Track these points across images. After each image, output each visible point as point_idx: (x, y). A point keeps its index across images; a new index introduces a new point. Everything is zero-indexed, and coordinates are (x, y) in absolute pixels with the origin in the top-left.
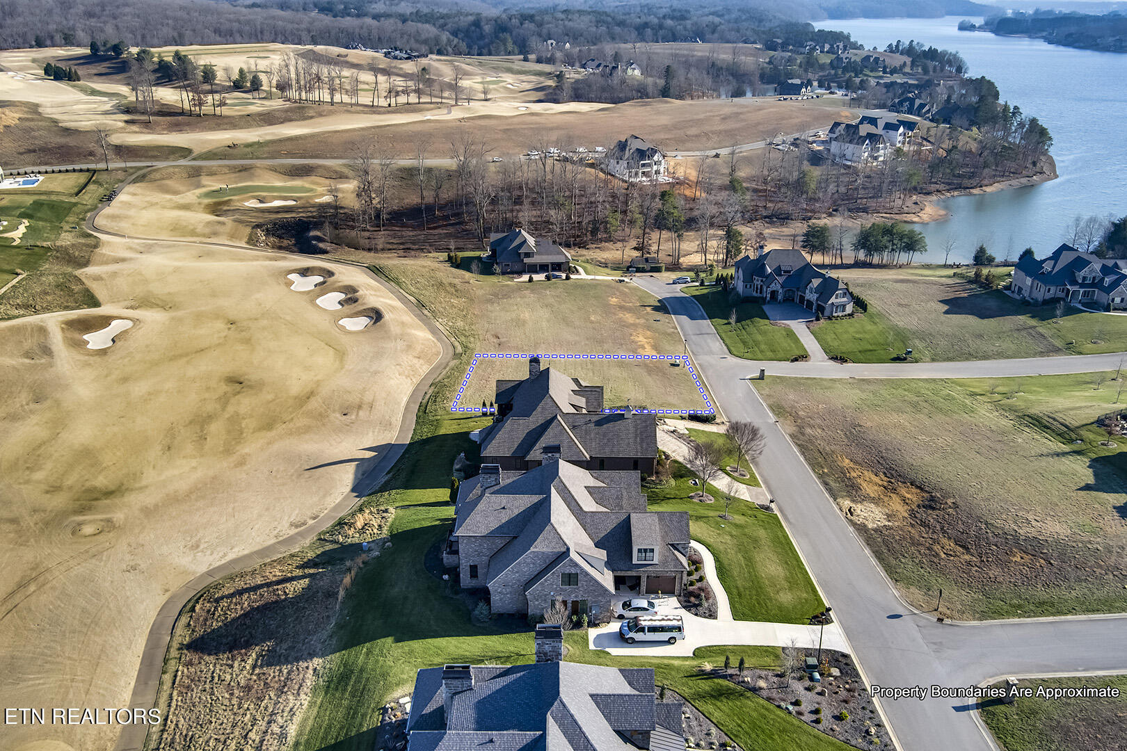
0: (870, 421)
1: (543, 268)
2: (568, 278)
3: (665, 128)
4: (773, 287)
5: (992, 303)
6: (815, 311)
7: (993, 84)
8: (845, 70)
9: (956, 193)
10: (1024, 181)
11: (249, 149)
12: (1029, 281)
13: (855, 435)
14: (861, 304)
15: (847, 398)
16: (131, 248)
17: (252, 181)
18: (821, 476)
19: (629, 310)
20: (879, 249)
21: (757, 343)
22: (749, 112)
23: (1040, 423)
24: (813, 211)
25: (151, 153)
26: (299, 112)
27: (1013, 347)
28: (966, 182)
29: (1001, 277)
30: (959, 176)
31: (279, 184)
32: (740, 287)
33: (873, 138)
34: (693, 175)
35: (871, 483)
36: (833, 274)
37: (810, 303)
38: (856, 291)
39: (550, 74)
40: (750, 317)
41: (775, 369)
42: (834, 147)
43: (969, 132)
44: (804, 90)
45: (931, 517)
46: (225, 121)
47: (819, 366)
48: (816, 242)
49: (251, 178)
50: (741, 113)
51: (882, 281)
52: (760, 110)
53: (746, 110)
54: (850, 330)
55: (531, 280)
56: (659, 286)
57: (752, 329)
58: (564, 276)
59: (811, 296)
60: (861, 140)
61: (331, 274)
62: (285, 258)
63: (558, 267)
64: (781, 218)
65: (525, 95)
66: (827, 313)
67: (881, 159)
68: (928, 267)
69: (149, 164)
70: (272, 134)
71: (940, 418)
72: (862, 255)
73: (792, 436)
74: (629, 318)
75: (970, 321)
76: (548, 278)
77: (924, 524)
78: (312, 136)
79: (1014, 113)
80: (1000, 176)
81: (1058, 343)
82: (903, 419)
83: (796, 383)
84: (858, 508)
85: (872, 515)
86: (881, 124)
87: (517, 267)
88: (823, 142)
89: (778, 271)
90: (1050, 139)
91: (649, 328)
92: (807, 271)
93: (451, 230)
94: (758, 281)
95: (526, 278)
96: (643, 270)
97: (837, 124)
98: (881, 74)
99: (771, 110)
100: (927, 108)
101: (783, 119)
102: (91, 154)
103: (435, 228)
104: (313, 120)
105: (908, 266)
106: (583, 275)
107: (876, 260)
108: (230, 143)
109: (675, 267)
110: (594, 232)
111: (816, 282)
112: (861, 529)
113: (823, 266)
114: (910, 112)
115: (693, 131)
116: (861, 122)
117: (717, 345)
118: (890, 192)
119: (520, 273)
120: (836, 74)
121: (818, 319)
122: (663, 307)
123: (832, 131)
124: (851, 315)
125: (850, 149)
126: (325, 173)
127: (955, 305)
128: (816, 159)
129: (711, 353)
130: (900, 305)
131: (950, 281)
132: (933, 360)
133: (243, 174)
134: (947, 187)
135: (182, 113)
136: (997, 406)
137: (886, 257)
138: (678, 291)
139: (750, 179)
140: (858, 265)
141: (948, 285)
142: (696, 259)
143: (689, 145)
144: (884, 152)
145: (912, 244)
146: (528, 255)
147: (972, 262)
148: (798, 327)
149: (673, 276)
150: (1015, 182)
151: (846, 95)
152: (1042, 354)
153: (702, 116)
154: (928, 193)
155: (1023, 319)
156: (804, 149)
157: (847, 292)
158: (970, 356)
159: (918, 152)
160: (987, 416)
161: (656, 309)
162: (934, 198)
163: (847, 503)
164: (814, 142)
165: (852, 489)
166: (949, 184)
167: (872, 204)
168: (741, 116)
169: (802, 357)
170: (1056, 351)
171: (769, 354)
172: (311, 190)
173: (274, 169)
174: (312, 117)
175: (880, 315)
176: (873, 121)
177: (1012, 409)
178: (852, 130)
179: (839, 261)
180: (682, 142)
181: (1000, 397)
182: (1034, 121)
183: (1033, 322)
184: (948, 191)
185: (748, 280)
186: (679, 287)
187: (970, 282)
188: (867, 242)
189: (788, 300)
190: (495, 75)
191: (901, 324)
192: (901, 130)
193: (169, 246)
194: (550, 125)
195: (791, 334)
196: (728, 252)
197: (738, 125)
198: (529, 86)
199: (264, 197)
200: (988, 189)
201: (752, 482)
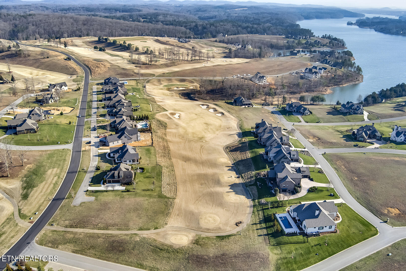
0: (311, 131)
1: (247, 105)
2: (252, 107)
3: (264, 69)
4: (294, 109)
5: (336, 113)
6: (302, 114)
7: (351, 52)
8: (309, 45)
9: (336, 86)
10: (354, 83)
11: (168, 75)
12: (343, 108)
13: (309, 132)
14: (311, 113)
15: (308, 128)
16: (160, 99)
17: (172, 83)
18: (304, 137)
19: (267, 113)
20: (316, 101)
21: (292, 119)
22: (284, 64)
23: (338, 131)
24: (301, 91)
25: (146, 75)
26: (173, 63)
27: (338, 120)
28: (339, 84)
29: (339, 108)
30: (337, 82)
31: (179, 84)
32: (288, 109)
33: (316, 73)
34: (273, 82)
35: (311, 137)
36: (306, 107)
37: (301, 112)
38: (310, 110)
39: (226, 47)
40: (290, 115)
41: (295, 124)
42: (306, 74)
43: (341, 69)
44: (298, 54)
45: (319, 140)
46: (157, 66)
47: (303, 123)
48: (302, 99)
49: (172, 82)
50: (282, 64)
51: (315, 108)
52: (287, 63)
53: (283, 63)
54: (309, 117)
55: (245, 107)
56: (270, 108)
57: (290, 117)
58: (251, 106)
59: (302, 111)
60: (313, 73)
61: (209, 105)
62: (194, 102)
63: (249, 104)
64: (293, 93)
65: (221, 55)
66: (305, 114)
67: (317, 78)
68: (326, 105)
69: (148, 78)
70: (171, 70)
71: (323, 130)
72: (312, 102)
73: (300, 132)
74: (267, 115)
75: (331, 116)
76: (248, 107)
77: (318, 141)
78: (181, 71)
79: (354, 64)
80: (347, 82)
81: (346, 120)
82: (317, 130)
83: (299, 126)
84: (309, 140)
85: (311, 140)
86: (318, 68)
87: (241, 104)
88: (304, 73)
89: (295, 106)
90: (362, 71)
91: (271, 117)
92: (301, 106)
93: (220, 95)
94: (291, 108)
95: (244, 106)
96: (266, 105)
97: (307, 69)
98: (320, 46)
99: (290, 63)
100: (331, 62)
101: (293, 66)
102: (133, 75)
103: (216, 95)
104: (177, 66)
105: (322, 105)
106: (255, 106)
107: (315, 103)
108: (163, 73)
109: (272, 104)
110: (253, 96)
111: (303, 108)
112: (310, 142)
113: (303, 105)
114: (326, 64)
115: (271, 69)
116: (313, 68)
117: (285, 120)
118: (319, 86)
119: (242, 105)
120: (307, 46)
121: (303, 115)
122: (272, 113)
123: (306, 70)
124: (309, 115)
125: (310, 75)
126: (188, 81)
127: (329, 113)
128: (302, 78)
129: (284, 121)
130: (319, 113)
131: (329, 108)
132: (324, 123)
133: (170, 81)
134: (334, 85)
135: (146, 64)
136: (333, 129)
137: (317, 103)
138: (274, 110)
139: (286, 83)
140: (311, 104)
141: (329, 109)
142: (276, 103)
143: (270, 73)
144: (319, 76)
145: (323, 100)
146: (243, 102)
147: (336, 104)
148: (299, 117)
149: (273, 106)
150: (351, 83)
151: (309, 56)
152: (343, 122)
153: (272, 65)
154: (329, 87)
155: (341, 116)
156: (299, 75)
157: (309, 110)
158: (330, 122)
159: (327, 75)
160: (331, 130)
161: (271, 113)
162: (330, 88)
163: (308, 139)
164: (301, 73)
165: (309, 138)
166: (334, 84)
167: (315, 89)
168: (282, 65)
169: (301, 122)
170: (346, 121)
171: (294, 121)
172: (187, 85)
173: (176, 80)
174: (177, 65)
175: (315, 115)
176: (316, 68)
177: (335, 129)
178: (310, 70)
179: (307, 104)
180: (269, 72)
181: (333, 128)
182: (358, 66)
183: (343, 116)
184: (334, 86)
185: (289, 108)
186: (275, 109)
187: (333, 109)
188: (313, 99)
189: (297, 112)
190: (210, 48)
191: (318, 116)
192: (323, 70)
193: (168, 99)
194: (236, 68)
195: (298, 118)
196: (283, 101)
197: (282, 68)
198: (221, 52)
199: (178, 87)
200: (344, 85)
201: (295, 137)
